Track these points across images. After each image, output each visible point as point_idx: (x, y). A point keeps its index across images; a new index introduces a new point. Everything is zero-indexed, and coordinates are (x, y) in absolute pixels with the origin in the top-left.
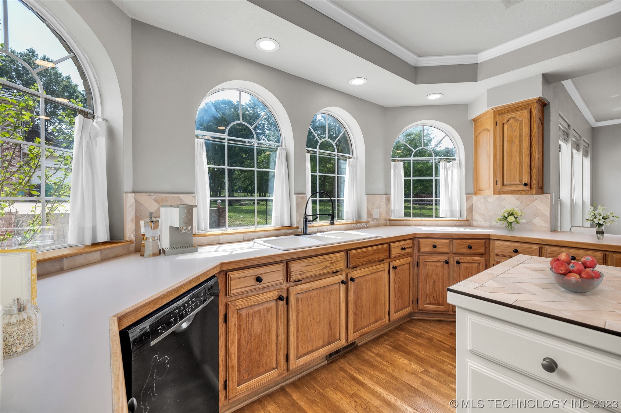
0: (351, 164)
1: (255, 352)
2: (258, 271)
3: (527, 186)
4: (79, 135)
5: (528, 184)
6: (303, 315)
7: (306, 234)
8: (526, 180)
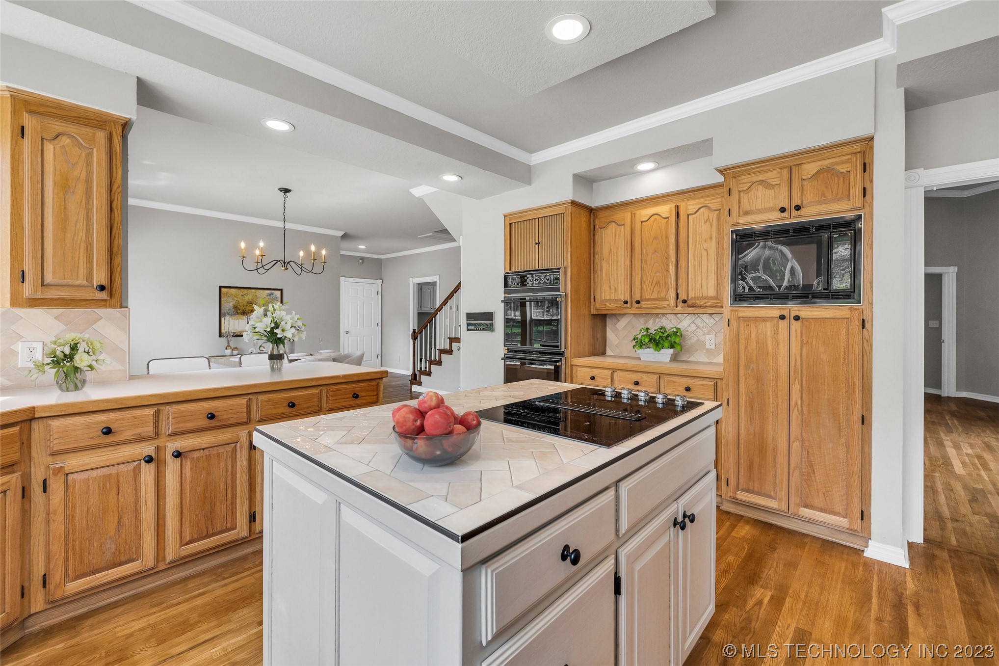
3: (104, 292)
5: (106, 287)
8: (102, 278)
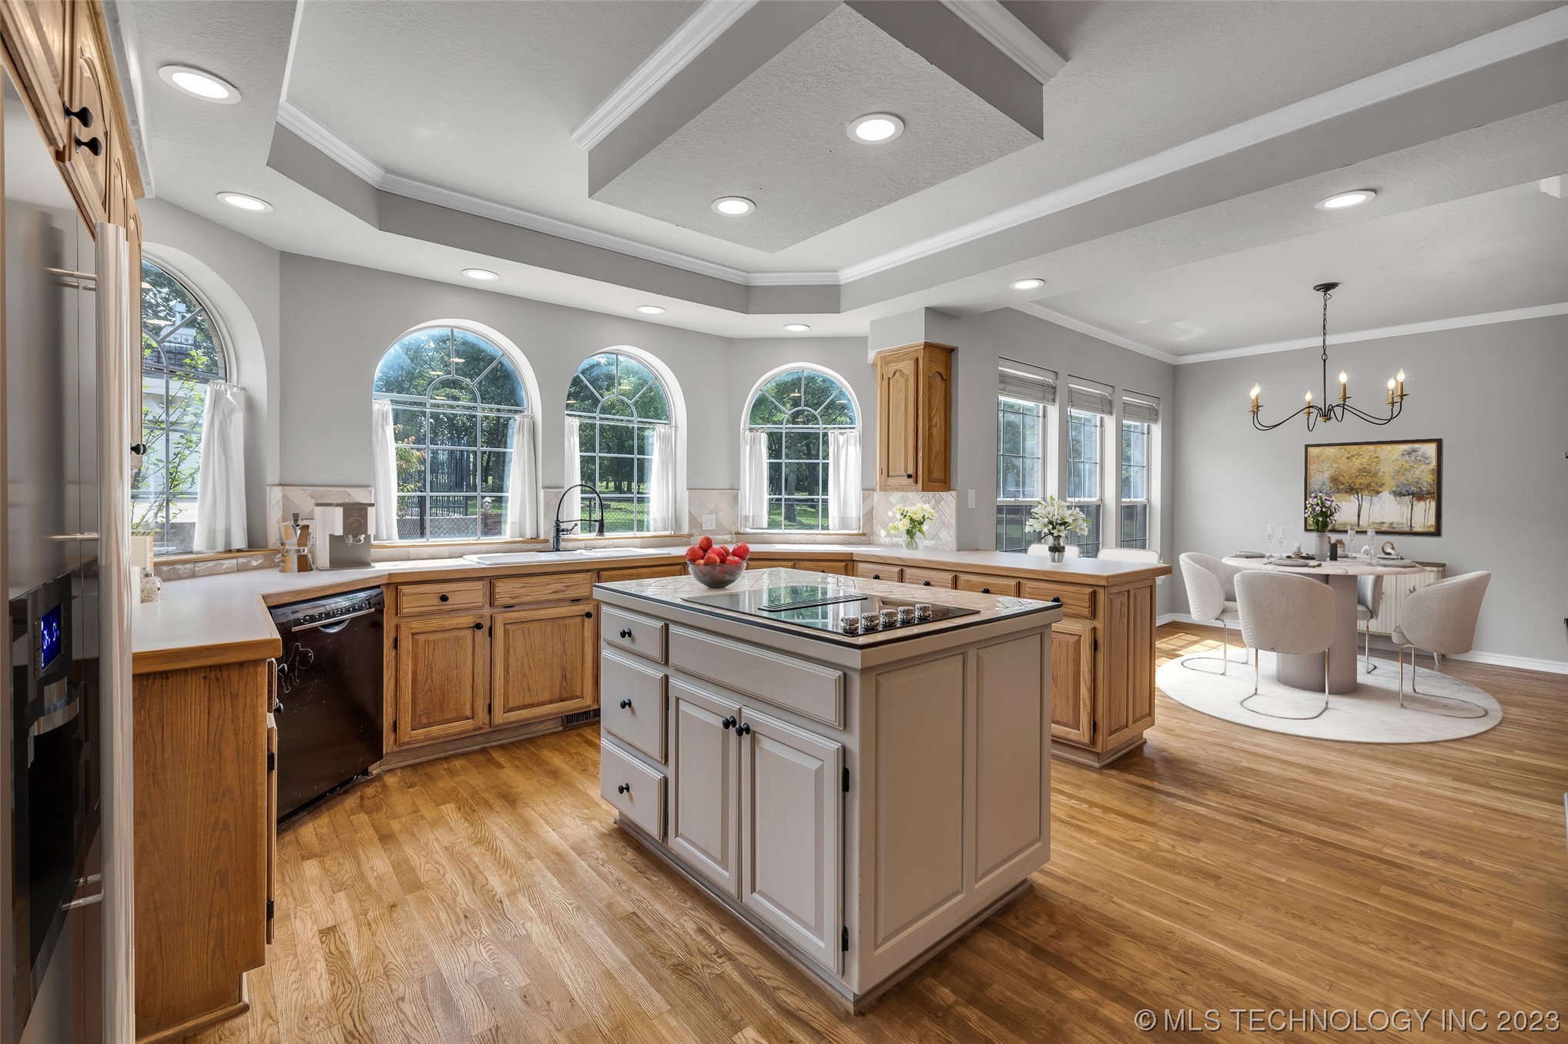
0: (662, 436)
1: (438, 691)
2: (444, 588)
3: (912, 479)
4: (210, 414)
5: (913, 476)
6: (515, 653)
7: (558, 550)
8: (911, 471)
